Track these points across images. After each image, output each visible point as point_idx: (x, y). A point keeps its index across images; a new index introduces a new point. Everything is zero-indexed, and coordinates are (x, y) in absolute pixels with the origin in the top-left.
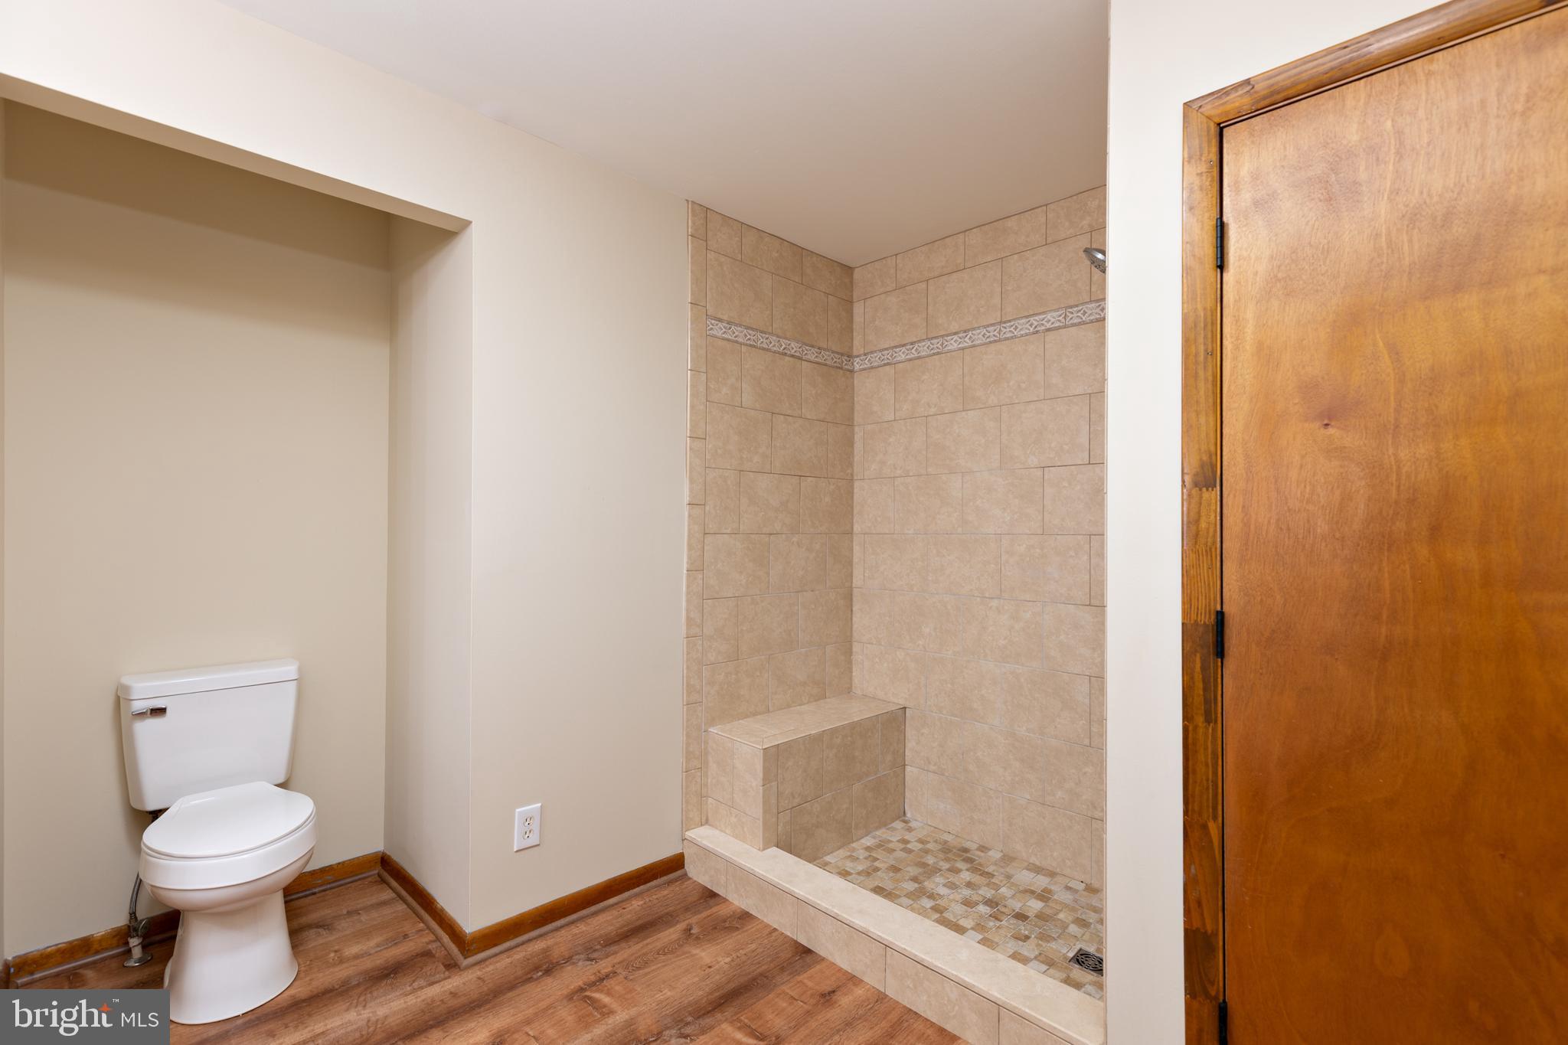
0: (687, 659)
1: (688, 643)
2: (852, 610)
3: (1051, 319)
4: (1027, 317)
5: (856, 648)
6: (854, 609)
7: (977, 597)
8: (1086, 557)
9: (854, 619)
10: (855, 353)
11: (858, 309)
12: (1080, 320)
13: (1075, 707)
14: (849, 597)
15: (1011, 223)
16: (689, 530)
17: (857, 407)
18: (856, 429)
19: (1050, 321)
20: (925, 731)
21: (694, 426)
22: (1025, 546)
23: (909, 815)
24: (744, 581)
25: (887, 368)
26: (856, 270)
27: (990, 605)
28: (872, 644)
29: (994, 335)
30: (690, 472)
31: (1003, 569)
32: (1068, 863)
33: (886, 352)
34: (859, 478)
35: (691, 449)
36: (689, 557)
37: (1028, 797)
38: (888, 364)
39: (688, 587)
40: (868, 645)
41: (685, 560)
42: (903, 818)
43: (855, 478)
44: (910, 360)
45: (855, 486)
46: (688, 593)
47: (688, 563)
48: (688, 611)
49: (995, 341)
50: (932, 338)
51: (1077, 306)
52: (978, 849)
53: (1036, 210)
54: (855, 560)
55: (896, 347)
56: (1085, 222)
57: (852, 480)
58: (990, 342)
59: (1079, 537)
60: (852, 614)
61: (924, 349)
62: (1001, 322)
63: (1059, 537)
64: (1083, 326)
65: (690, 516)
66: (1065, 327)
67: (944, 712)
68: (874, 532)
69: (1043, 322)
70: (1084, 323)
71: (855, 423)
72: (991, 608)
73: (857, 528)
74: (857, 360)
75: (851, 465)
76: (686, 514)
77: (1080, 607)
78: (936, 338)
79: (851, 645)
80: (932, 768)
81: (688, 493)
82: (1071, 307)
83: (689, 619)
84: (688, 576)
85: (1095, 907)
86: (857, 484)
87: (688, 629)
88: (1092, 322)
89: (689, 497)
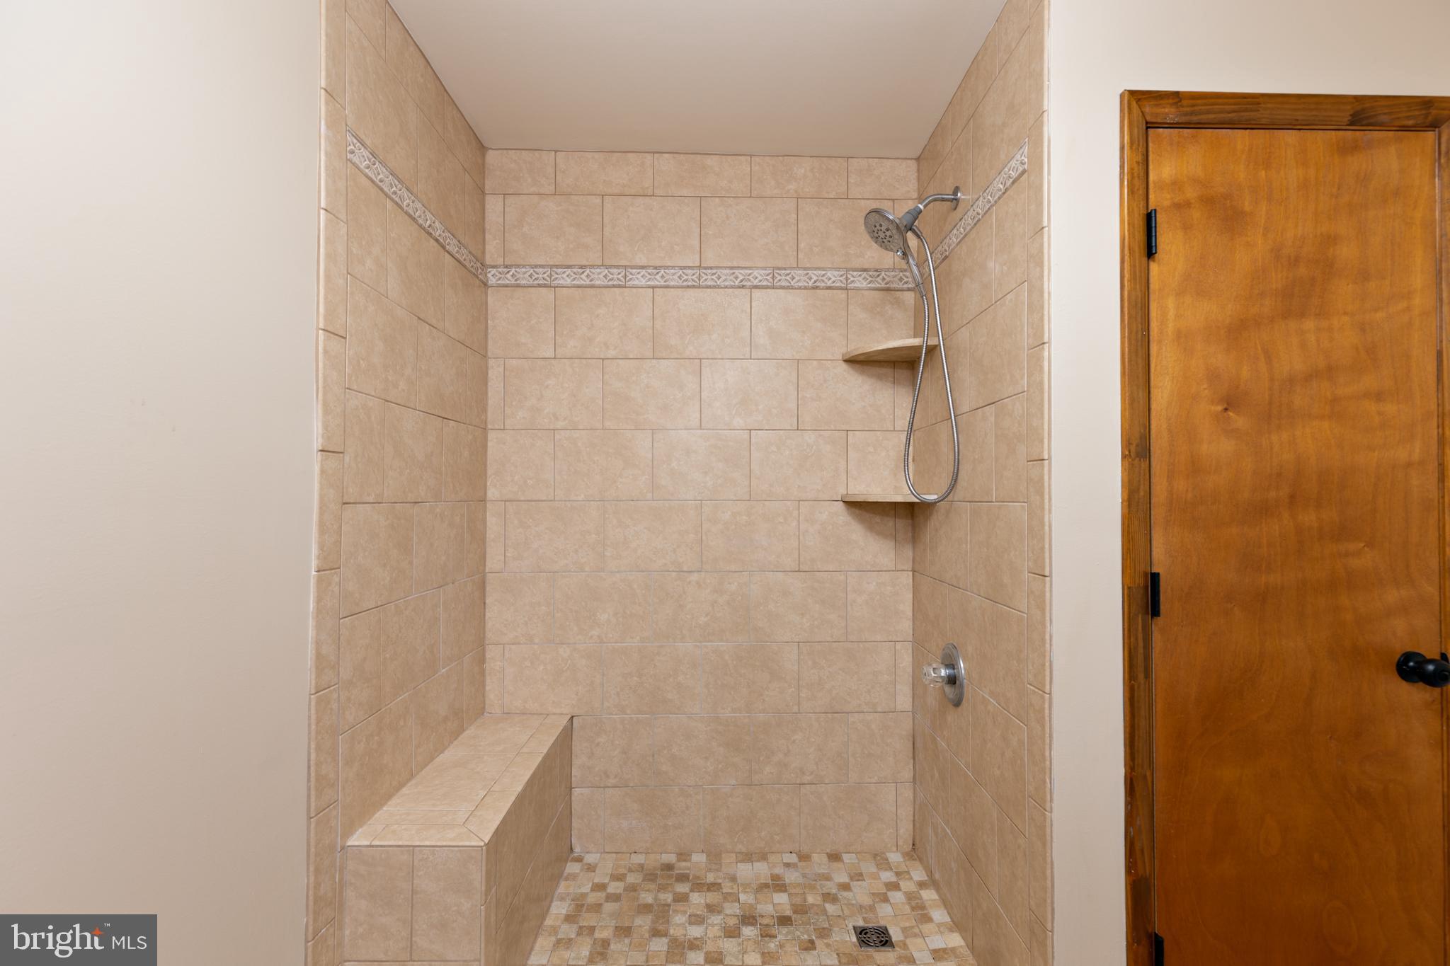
0: (318, 733)
1: (318, 702)
2: (485, 603)
3: (758, 276)
4: (732, 268)
5: (492, 652)
6: (487, 601)
7: (673, 571)
8: (795, 524)
9: (488, 615)
10: (488, 261)
11: (493, 205)
12: (789, 284)
13: (784, 676)
14: (482, 586)
15: (711, 161)
16: (322, 498)
17: (492, 335)
18: (491, 362)
19: (757, 278)
20: (602, 739)
21: (330, 313)
22: (729, 513)
23: (577, 849)
24: (388, 578)
25: (543, 290)
26: (490, 152)
27: (688, 580)
28: (519, 644)
29: (693, 280)
30: (325, 394)
31: (704, 537)
32: (776, 837)
33: (541, 270)
34: (497, 427)
35: (326, 352)
36: (321, 547)
37: (734, 782)
38: (545, 286)
39: (319, 600)
40: (513, 647)
41: (314, 550)
42: (572, 856)
43: (490, 426)
44: (579, 287)
45: (489, 438)
46: (319, 611)
47: (318, 557)
48: (318, 644)
49: (694, 287)
50: (611, 267)
51: (785, 269)
52: (679, 860)
53: (740, 157)
54: (490, 535)
55: (557, 266)
56: (792, 186)
57: (485, 429)
58: (688, 287)
59: (789, 503)
60: (485, 608)
61: (599, 277)
62: (700, 267)
63: (767, 503)
64: (791, 291)
65: (323, 472)
66: (773, 287)
67: (628, 712)
68: (522, 498)
69: (750, 277)
70: (792, 288)
71: (490, 354)
72: (690, 582)
73: (492, 493)
74: (494, 271)
75: (484, 410)
76: (317, 468)
77: (790, 573)
78: (615, 267)
79: (484, 650)
80: (612, 781)
81: (320, 431)
82: (779, 269)
83: (319, 656)
84: (319, 581)
85: (823, 874)
86: (492, 435)
87: (318, 677)
88: (800, 288)
89: (323, 436)
